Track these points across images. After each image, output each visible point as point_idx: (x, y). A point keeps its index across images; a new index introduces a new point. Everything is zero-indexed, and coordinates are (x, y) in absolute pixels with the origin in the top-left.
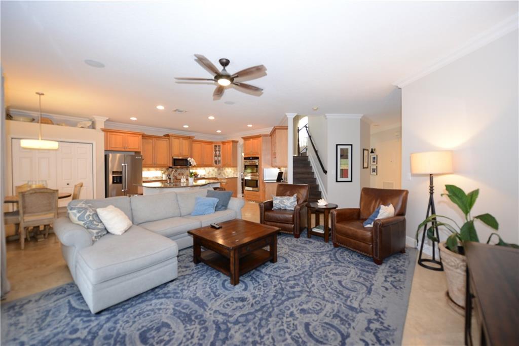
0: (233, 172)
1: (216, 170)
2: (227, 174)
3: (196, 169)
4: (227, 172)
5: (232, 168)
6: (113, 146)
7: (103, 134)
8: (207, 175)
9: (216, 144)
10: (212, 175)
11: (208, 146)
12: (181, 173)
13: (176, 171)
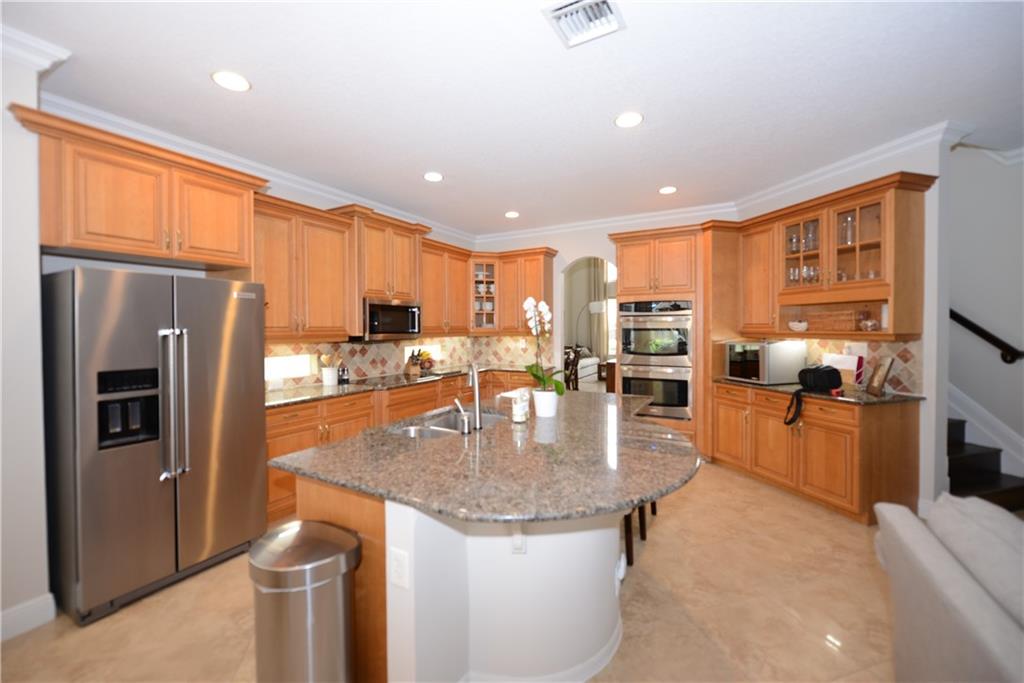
0: (533, 350)
9: (479, 261)
12: (378, 359)
13: (363, 352)
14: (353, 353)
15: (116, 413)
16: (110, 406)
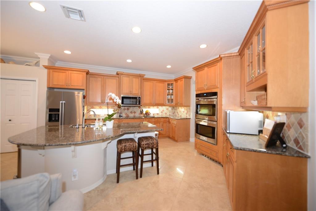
0: (186, 112)
1: (170, 109)
2: (180, 114)
3: (149, 108)
4: (180, 111)
5: (185, 108)
6: (55, 83)
7: (46, 71)
8: (161, 114)
9: (169, 83)
10: (166, 114)
11: (161, 85)
12: (133, 111)
13: (128, 109)
14: (125, 109)
15: (53, 116)
16: (53, 115)
